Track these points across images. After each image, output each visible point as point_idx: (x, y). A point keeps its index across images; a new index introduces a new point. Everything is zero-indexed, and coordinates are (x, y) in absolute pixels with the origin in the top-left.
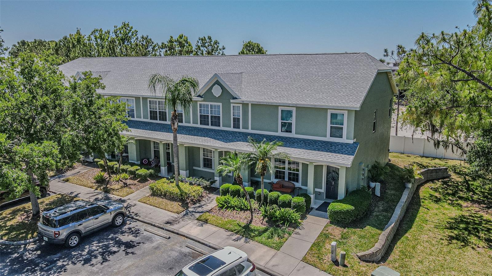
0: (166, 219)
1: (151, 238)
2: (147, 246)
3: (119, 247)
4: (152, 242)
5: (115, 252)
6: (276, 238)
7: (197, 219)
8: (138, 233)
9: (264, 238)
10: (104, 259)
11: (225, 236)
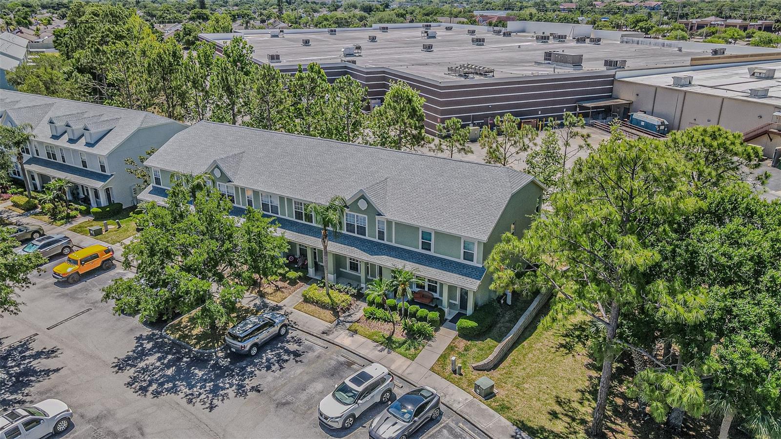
0: (322, 329)
1: (312, 347)
2: (310, 355)
3: (289, 355)
4: (314, 351)
5: (287, 361)
6: (412, 350)
7: (348, 329)
8: (301, 342)
9: (402, 349)
10: (280, 366)
11: (371, 347)
